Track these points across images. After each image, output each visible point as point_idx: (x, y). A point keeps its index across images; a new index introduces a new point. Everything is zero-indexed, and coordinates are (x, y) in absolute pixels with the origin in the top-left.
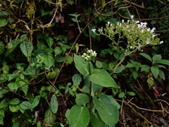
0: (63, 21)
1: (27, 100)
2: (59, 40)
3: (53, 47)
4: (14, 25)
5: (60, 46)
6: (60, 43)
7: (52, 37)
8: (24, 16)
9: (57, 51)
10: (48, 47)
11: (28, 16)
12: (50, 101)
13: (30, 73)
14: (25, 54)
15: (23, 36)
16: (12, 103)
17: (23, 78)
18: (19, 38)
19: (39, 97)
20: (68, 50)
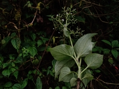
0: (42, 21)
1: (18, 83)
2: (40, 35)
3: (36, 40)
4: (6, 26)
5: (41, 39)
6: (41, 37)
7: (35, 33)
8: (13, 19)
9: (39, 43)
10: (32, 40)
11: (16, 19)
12: (35, 82)
13: (19, 62)
14: (15, 47)
15: (13, 34)
16: (6, 86)
17: (14, 65)
18: (10, 35)
19: (27, 79)
20: (47, 42)
